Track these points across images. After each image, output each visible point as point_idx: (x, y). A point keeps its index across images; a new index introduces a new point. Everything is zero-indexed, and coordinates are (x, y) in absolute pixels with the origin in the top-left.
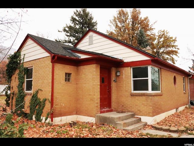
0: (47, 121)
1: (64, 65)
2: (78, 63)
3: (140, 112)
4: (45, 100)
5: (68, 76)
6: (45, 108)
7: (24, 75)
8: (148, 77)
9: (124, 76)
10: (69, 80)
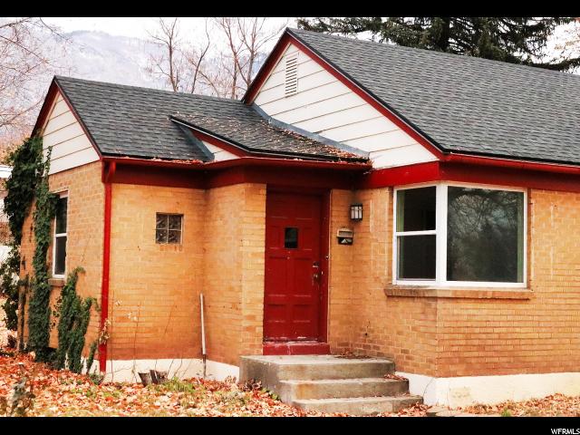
0: (91, 372)
1: (151, 187)
2: (203, 178)
3: (408, 358)
4: (90, 304)
5: (168, 227)
6: (89, 328)
7: (51, 218)
8: (434, 228)
9: (372, 223)
10: (174, 237)
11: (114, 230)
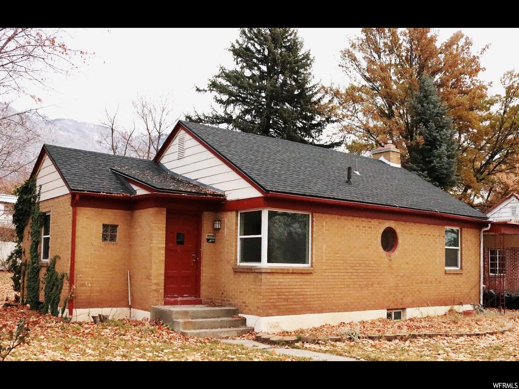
0: (64, 316)
1: (100, 209)
2: (130, 205)
3: (246, 306)
4: (63, 276)
5: (109, 232)
6: (62, 290)
7: (41, 227)
8: (260, 234)
9: (226, 231)
10: (113, 238)
11: (78, 234)
